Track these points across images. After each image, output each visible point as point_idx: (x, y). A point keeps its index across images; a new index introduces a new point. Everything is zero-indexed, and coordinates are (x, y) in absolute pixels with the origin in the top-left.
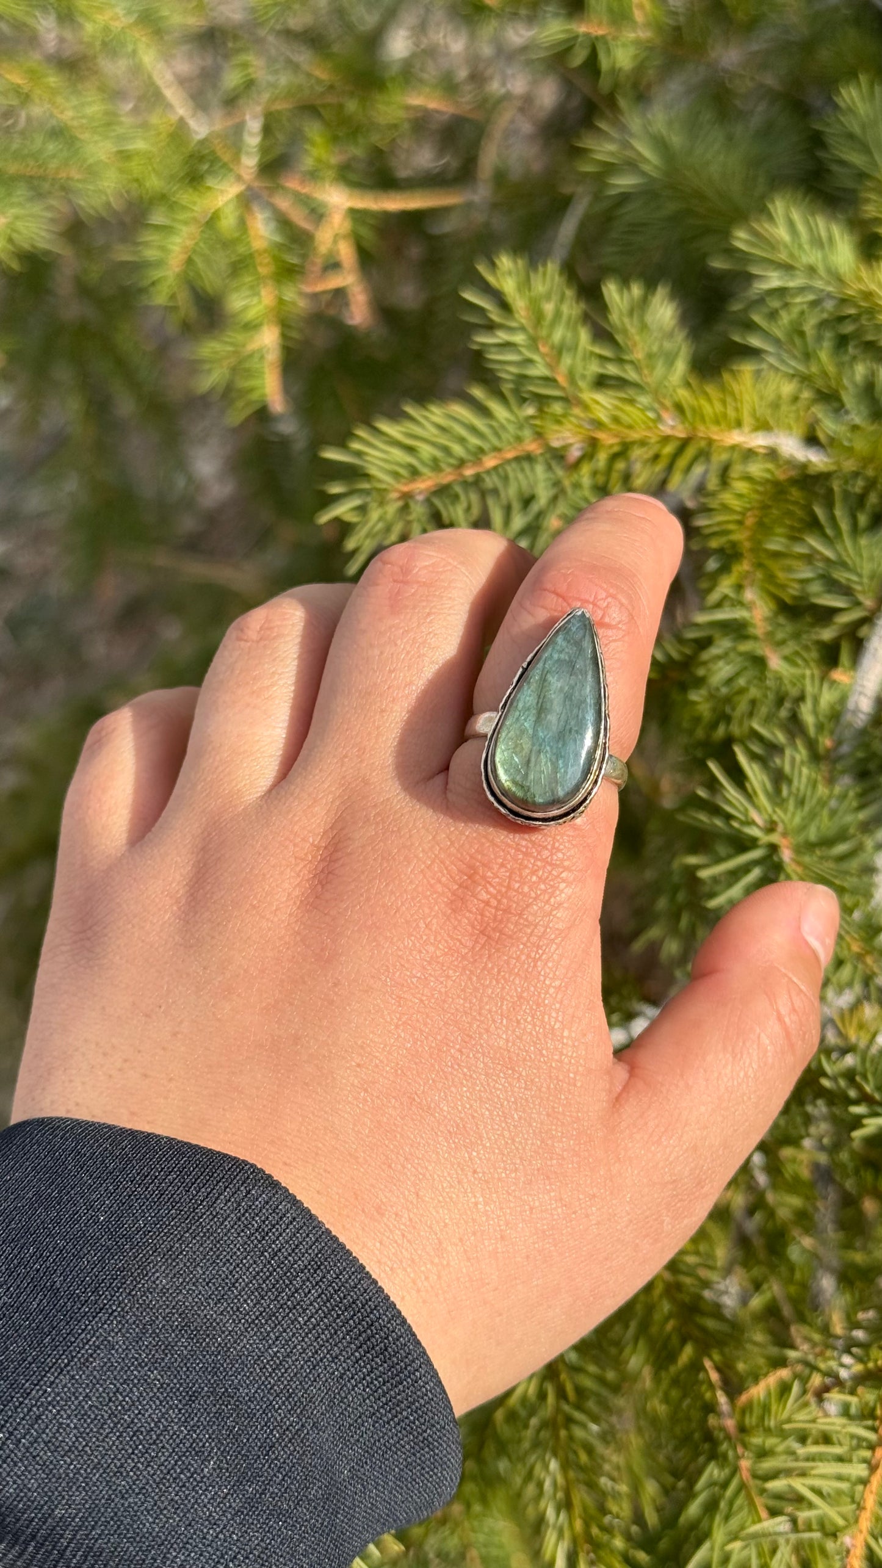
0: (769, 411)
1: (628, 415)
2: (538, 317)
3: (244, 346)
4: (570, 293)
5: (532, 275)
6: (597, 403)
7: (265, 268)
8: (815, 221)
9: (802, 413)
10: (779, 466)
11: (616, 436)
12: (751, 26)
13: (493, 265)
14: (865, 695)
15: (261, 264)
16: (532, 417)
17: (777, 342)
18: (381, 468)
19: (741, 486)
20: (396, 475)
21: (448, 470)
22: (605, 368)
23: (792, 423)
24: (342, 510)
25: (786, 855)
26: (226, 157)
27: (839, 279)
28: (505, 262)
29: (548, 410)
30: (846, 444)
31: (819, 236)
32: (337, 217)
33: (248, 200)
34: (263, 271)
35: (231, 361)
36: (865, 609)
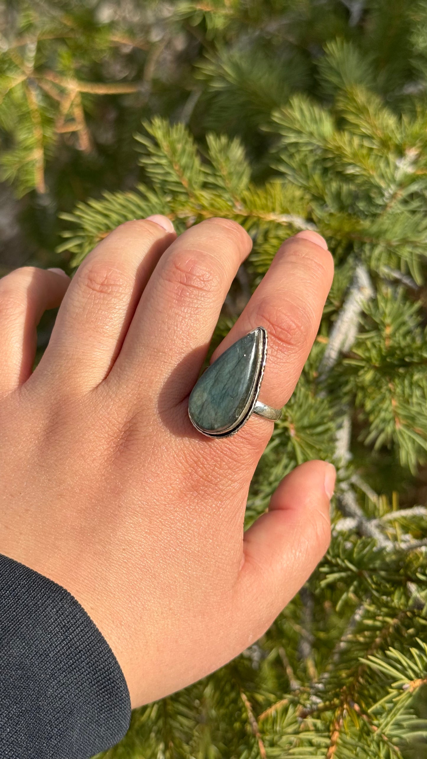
0: (288, 204)
1: (218, 203)
2: (174, 151)
3: (24, 158)
4: (191, 140)
5: (170, 129)
6: (202, 196)
7: (36, 119)
8: (313, 109)
9: (305, 206)
12: (284, 10)
13: (151, 124)
14: (333, 350)
15: (33, 117)
16: (169, 202)
17: (293, 169)
18: (90, 225)
19: (274, 242)
20: (98, 229)
22: (207, 179)
23: (300, 210)
24: (70, 246)
25: (292, 433)
26: (17, 62)
27: (324, 139)
28: (157, 122)
29: (178, 199)
30: (326, 222)
31: (315, 117)
32: (73, 96)
33: (27, 84)
34: (35, 120)
35: (17, 166)
36: (334, 306)
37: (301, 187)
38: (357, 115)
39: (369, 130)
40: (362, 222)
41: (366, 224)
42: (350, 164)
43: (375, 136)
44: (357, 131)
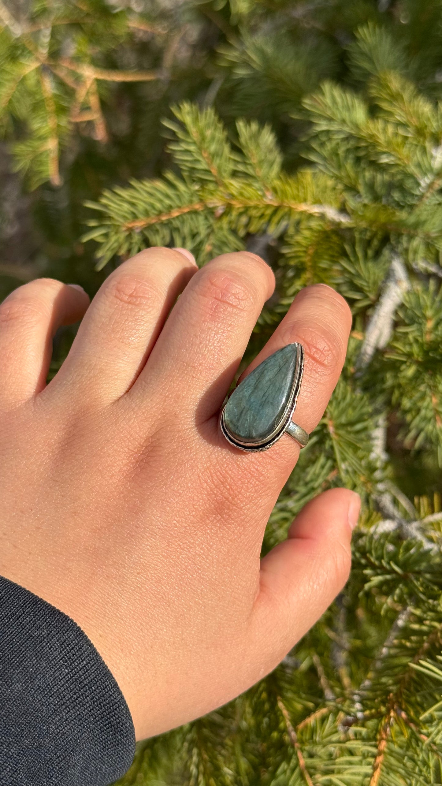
0: (320, 194)
1: (249, 193)
2: (203, 138)
5: (199, 114)
6: (232, 185)
7: (51, 107)
8: (346, 96)
9: (338, 196)
10: (326, 223)
11: (241, 203)
13: (179, 108)
14: (370, 346)
15: (48, 105)
16: (198, 191)
17: (324, 159)
18: (118, 214)
19: (307, 233)
20: (125, 217)
21: (153, 216)
22: (237, 167)
23: (332, 200)
24: (95, 235)
25: (331, 430)
26: (31, 48)
27: (357, 126)
28: (186, 107)
29: (207, 188)
30: (360, 213)
31: (348, 104)
32: (89, 83)
33: (42, 71)
34: (49, 109)
35: (31, 156)
36: (370, 299)
37: (332, 177)
38: (390, 102)
39: (404, 117)
40: (398, 213)
41: (402, 215)
42: (384, 153)
43: (409, 124)
44: (391, 119)
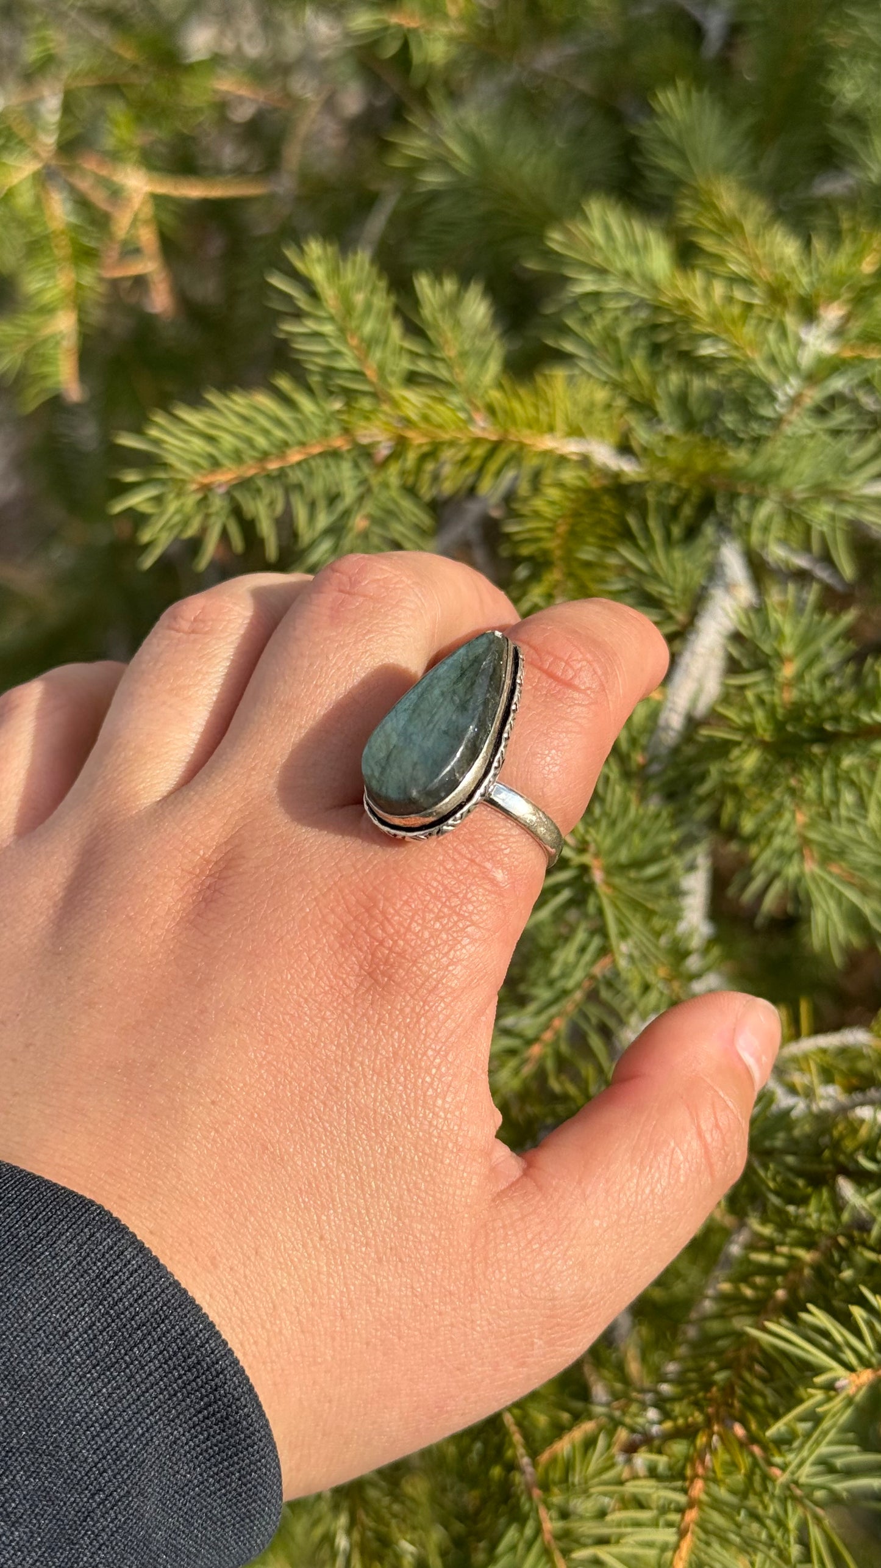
0: (581, 417)
1: (439, 415)
2: (348, 308)
3: (37, 330)
4: (383, 284)
5: (341, 264)
6: (406, 400)
7: (62, 249)
8: (631, 225)
9: (615, 421)
10: (592, 474)
11: (425, 435)
12: (568, 28)
13: (302, 251)
14: (676, 712)
15: (56, 246)
16: (339, 412)
17: (591, 348)
18: (180, 458)
19: (554, 493)
20: (195, 465)
21: (250, 462)
22: (417, 365)
23: (605, 430)
24: (137, 500)
25: (598, 876)
27: (654, 286)
28: (314, 248)
29: (357, 406)
30: (659, 454)
31: (635, 241)
32: (137, 201)
33: (45, 178)
34: (59, 253)
35: (23, 347)
36: (677, 623)
37: (605, 383)
38: (720, 237)
39: (744, 266)
40: (731, 453)
41: (739, 457)
42: (707, 336)
43: (756, 280)
44: (719, 269)
